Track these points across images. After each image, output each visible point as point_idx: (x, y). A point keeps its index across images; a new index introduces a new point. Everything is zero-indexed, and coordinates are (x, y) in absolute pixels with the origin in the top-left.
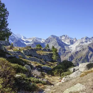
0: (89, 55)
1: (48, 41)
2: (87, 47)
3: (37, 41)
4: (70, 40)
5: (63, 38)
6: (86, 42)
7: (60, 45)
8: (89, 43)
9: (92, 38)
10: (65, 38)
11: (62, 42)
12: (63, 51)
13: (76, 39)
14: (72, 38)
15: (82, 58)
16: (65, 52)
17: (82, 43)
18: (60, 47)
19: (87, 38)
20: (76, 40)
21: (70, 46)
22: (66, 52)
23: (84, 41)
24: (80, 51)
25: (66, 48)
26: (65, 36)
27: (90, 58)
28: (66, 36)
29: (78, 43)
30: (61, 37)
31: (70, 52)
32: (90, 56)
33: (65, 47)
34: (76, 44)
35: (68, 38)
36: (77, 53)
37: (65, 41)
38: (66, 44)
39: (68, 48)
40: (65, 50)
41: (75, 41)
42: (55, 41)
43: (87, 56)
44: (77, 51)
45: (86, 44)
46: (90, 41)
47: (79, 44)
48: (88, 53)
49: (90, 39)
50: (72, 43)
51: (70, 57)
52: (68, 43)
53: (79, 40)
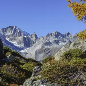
4: (24, 38)
5: (9, 33)
6: (57, 42)
9: (69, 34)
10: (14, 33)
11: (6, 41)
13: (36, 35)
14: (27, 34)
17: (49, 44)
19: (57, 35)
20: (37, 38)
21: (23, 51)
23: (52, 39)
26: (12, 28)
28: (16, 29)
34: (37, 46)
35: (20, 33)
37: (12, 40)
38: (16, 47)
41: (33, 39)
45: (55, 46)
46: (64, 42)
47: (43, 47)
49: (63, 36)
50: (28, 43)
52: (19, 43)
53: (42, 39)
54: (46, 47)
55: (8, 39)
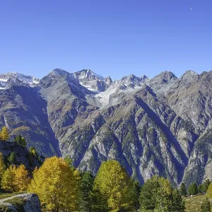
0: (137, 114)
1: (47, 82)
2: (132, 98)
3: (21, 82)
4: (98, 81)
5: (82, 77)
6: (133, 86)
7: (74, 92)
8: (137, 88)
9: (145, 77)
10: (88, 76)
11: (80, 85)
12: (82, 107)
13: (110, 79)
14: (101, 78)
15: (121, 121)
16: (85, 109)
17: (124, 88)
18: (74, 97)
19: (133, 78)
20: (111, 81)
21: (97, 96)
22: (88, 108)
23: (127, 83)
24: (119, 105)
25: (88, 99)
26: (86, 71)
27: (139, 122)
28: (89, 73)
29: (115, 89)
30: (78, 74)
31: (98, 108)
32: (138, 117)
33: (87, 97)
34: (112, 91)
35: (94, 76)
36: (111, 110)
37: (86, 83)
38: (89, 91)
39: (94, 98)
40: (86, 104)
41: (108, 83)
42: (62, 83)
43: (133, 117)
44: (113, 107)
45: (130, 90)
46: (140, 85)
47: (117, 91)
48: (134, 110)
49: (139, 80)
50: (102, 87)
51: (96, 120)
52: (93, 87)
53: (117, 83)
54: (121, 91)
55: (81, 83)
